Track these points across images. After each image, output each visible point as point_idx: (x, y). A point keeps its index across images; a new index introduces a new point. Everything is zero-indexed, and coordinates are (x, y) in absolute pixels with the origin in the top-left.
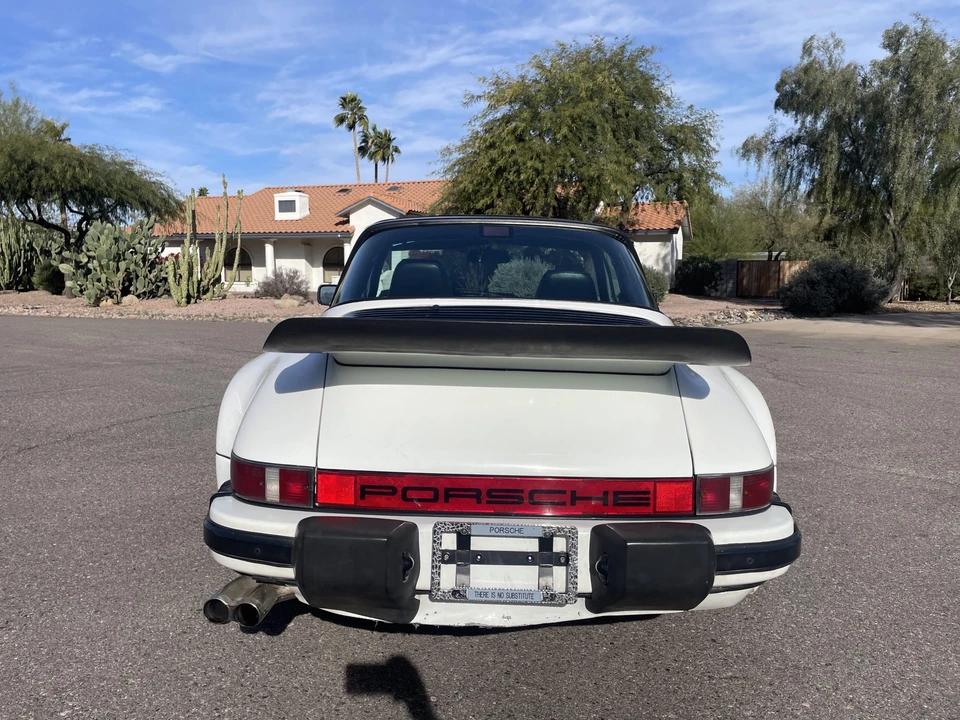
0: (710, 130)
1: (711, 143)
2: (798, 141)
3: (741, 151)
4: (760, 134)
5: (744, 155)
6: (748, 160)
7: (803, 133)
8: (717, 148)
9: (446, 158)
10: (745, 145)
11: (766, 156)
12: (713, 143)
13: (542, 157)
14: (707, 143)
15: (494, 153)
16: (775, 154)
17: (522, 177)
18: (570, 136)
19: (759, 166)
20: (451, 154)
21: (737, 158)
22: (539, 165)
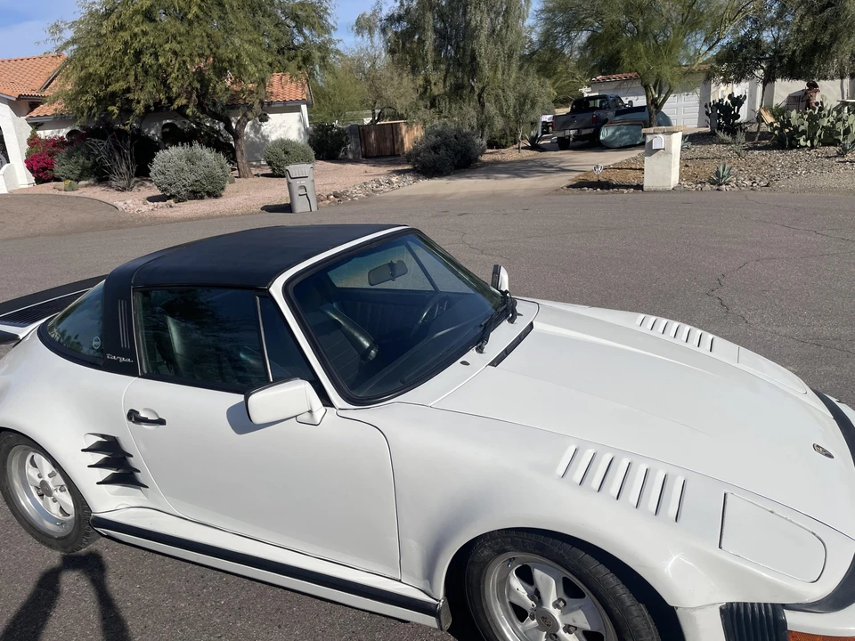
0: (326, 9)
1: (329, 20)
2: (400, 18)
3: (355, 28)
4: (369, 12)
5: (358, 33)
6: (362, 36)
7: (402, 12)
8: (334, 25)
9: (57, 36)
10: (358, 22)
11: (377, 32)
12: (331, 21)
13: (179, 39)
14: (326, 21)
15: (126, 35)
16: (384, 31)
17: (160, 61)
18: (201, 15)
19: (372, 42)
20: (61, 31)
21: (353, 34)
22: (177, 47)
